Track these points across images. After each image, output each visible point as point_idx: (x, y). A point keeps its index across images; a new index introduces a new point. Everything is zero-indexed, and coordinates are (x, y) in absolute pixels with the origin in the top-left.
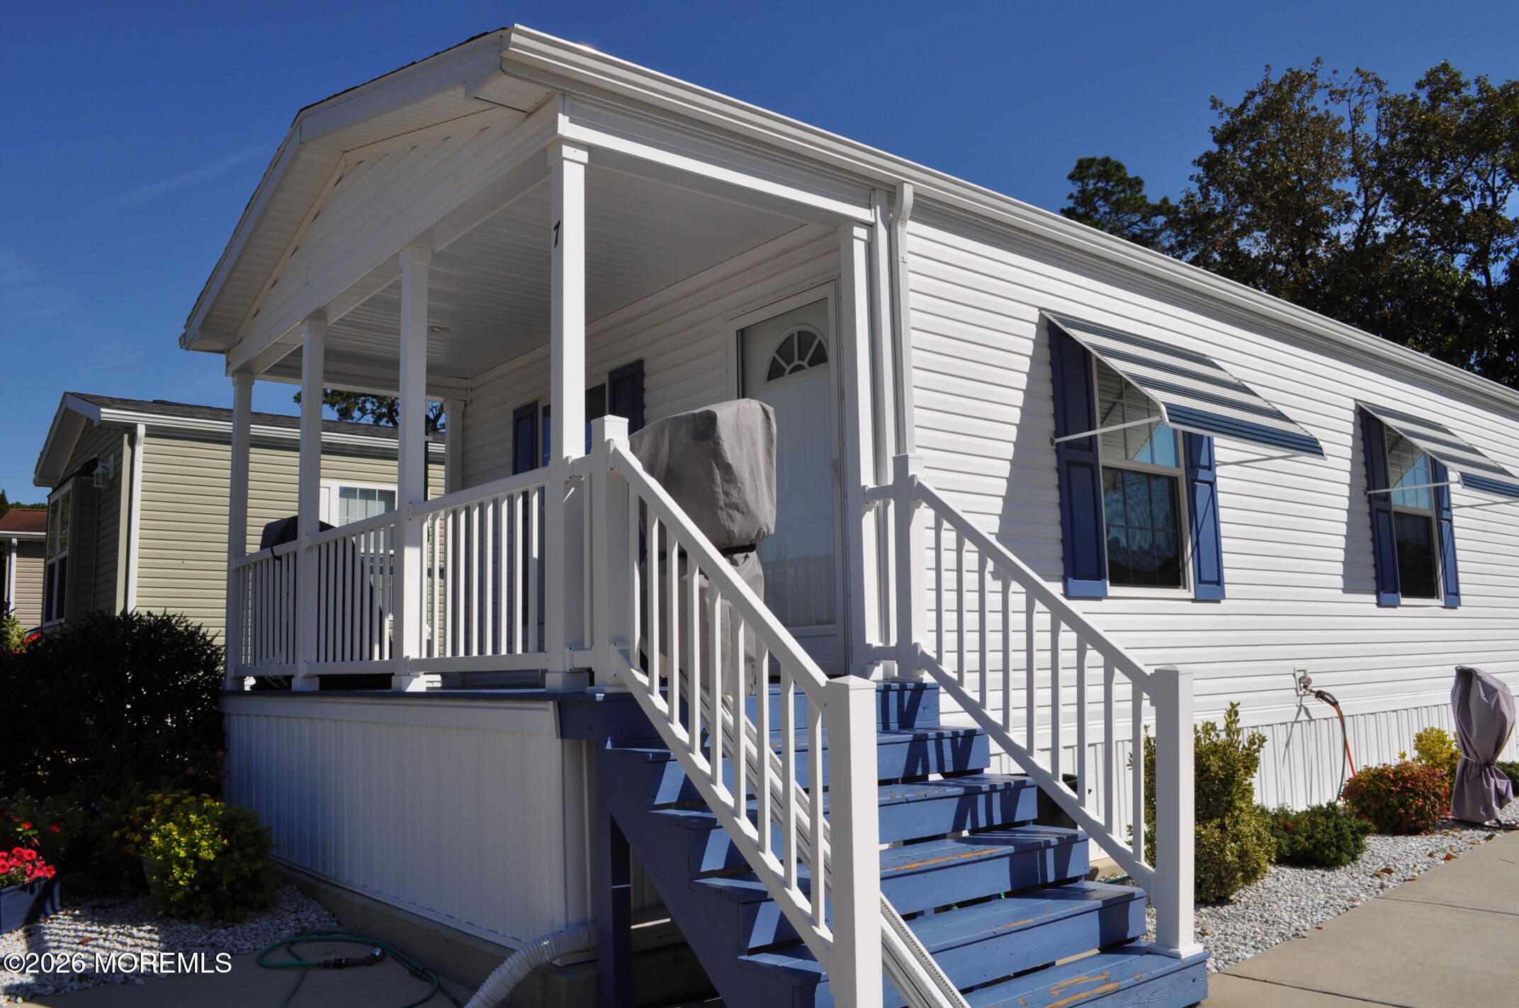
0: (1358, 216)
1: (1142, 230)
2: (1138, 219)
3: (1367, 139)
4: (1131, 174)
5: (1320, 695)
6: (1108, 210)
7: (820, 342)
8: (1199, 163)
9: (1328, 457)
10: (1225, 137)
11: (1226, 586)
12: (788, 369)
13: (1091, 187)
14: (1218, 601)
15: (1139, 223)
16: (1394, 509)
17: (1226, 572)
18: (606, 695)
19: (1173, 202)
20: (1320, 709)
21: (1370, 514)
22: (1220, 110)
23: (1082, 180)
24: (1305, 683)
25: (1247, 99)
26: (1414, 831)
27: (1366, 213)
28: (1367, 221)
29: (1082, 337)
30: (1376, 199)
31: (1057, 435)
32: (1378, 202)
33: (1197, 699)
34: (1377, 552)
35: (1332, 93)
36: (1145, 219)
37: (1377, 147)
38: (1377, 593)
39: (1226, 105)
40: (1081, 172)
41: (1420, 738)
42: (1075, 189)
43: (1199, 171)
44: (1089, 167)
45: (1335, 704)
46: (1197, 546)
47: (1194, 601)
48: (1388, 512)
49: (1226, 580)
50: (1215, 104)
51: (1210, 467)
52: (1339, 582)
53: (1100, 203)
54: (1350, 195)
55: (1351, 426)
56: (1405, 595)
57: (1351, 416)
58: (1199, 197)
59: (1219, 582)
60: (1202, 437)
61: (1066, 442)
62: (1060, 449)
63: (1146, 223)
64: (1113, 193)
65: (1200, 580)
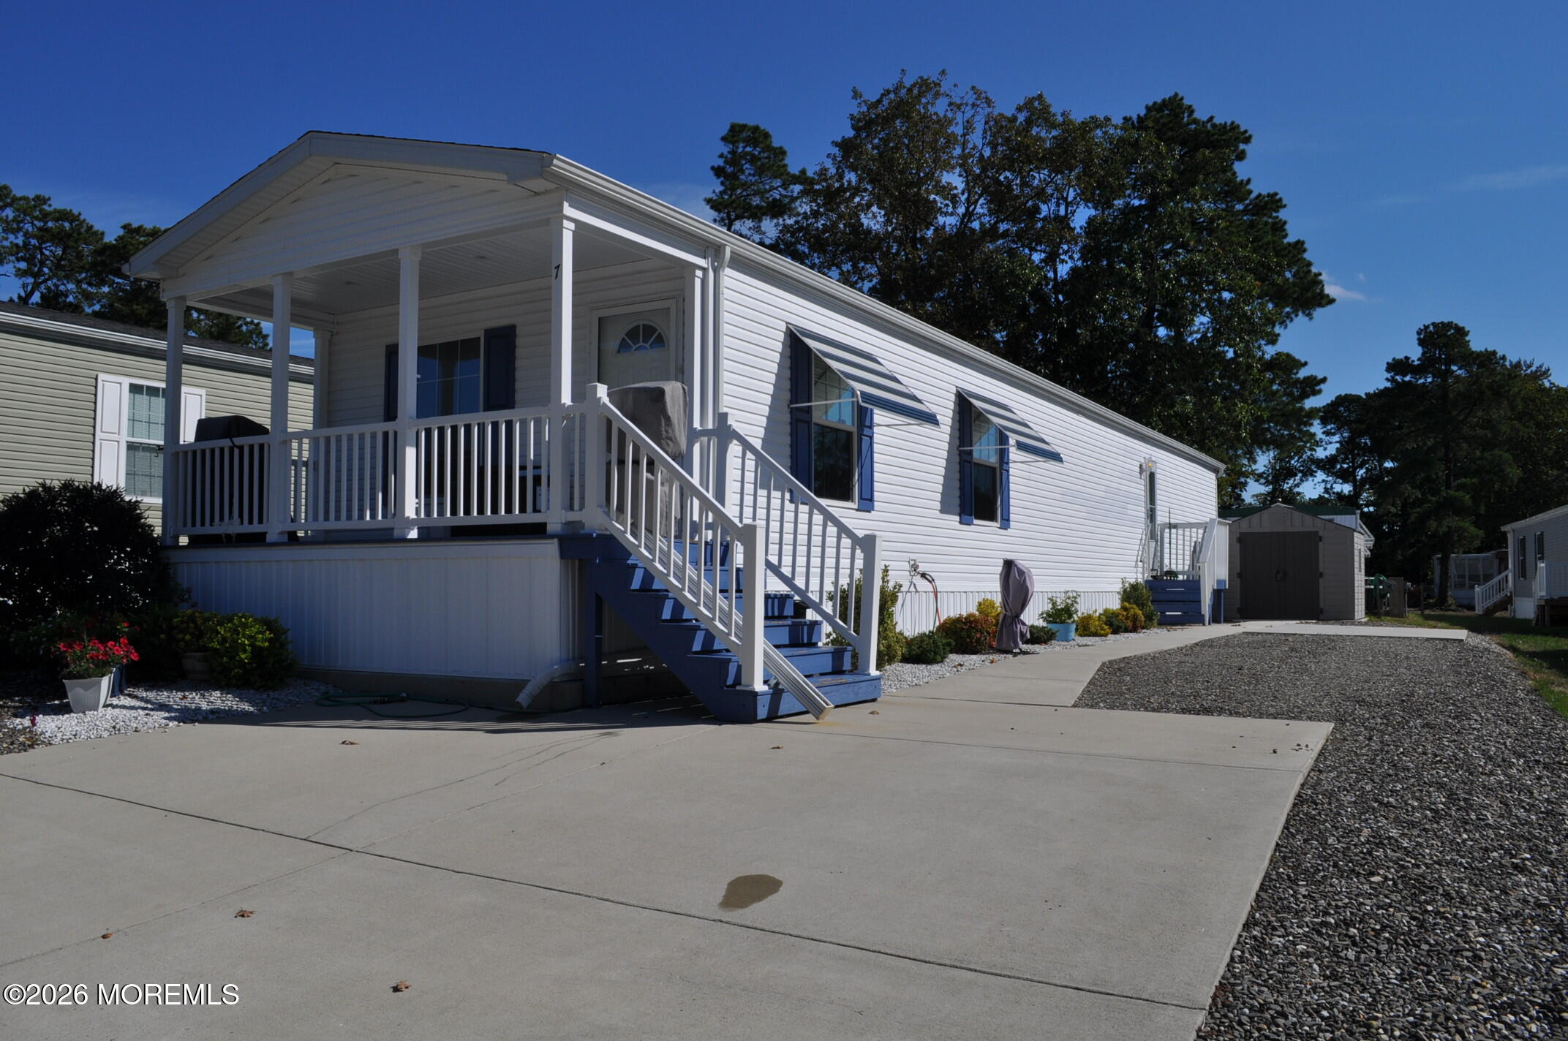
0: (961, 210)
1: (781, 195)
2: (779, 184)
3: (974, 147)
4: (776, 144)
5: (923, 575)
6: (752, 172)
7: (660, 333)
8: (835, 144)
9: (941, 425)
10: (864, 125)
11: (875, 503)
12: (634, 347)
13: (740, 150)
14: (869, 512)
15: (780, 189)
16: (974, 461)
17: (875, 494)
18: (597, 535)
19: (810, 174)
20: (923, 585)
21: (960, 463)
22: (859, 101)
23: (733, 143)
24: (915, 567)
25: (883, 95)
26: (975, 653)
27: (967, 208)
28: (969, 215)
29: (812, 344)
30: (976, 197)
31: (791, 402)
32: (977, 201)
33: (884, 553)
34: (962, 489)
35: (950, 104)
36: (785, 186)
37: (981, 155)
38: (960, 515)
39: (865, 97)
40: (734, 136)
41: (980, 604)
42: (725, 149)
43: (836, 150)
44: (741, 132)
45: (932, 581)
46: (860, 475)
47: (857, 510)
48: (970, 462)
49: (875, 499)
50: (856, 95)
51: (871, 427)
52: (938, 505)
53: (747, 166)
54: (956, 188)
55: (953, 404)
56: (976, 518)
57: (953, 397)
58: (833, 171)
59: (871, 500)
60: (867, 408)
61: (796, 408)
62: (792, 411)
63: (785, 189)
64: (759, 159)
65: (861, 498)
